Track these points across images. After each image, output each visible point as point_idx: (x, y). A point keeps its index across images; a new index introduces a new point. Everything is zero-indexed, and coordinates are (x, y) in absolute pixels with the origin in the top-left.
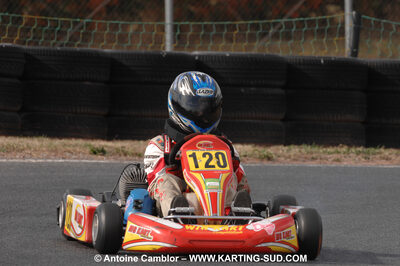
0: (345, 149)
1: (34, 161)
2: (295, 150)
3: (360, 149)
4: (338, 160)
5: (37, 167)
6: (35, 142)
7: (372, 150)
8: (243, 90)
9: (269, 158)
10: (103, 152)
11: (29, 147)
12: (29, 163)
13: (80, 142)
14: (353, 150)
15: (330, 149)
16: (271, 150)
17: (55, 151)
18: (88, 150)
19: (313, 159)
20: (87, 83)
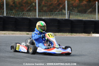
0: (68, 34)
1: (17, 35)
2: (59, 34)
3: (70, 34)
4: (67, 35)
5: (18, 37)
6: (17, 32)
7: (72, 34)
8: (51, 24)
9: (56, 35)
10: (28, 34)
11: (16, 33)
12: (17, 36)
13: (25, 32)
14: (69, 34)
15: (65, 34)
16: (56, 34)
17: (21, 34)
18: (26, 34)
19: (63, 35)
20: (26, 23)
